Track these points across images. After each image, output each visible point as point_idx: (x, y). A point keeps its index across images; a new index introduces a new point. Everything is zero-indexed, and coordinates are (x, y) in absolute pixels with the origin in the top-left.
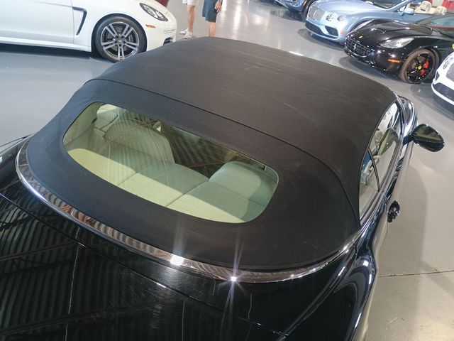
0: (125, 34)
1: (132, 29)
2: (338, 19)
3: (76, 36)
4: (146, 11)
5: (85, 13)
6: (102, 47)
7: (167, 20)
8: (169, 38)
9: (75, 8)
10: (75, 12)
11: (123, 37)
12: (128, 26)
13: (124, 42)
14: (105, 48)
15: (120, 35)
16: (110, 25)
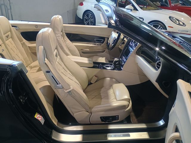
1: (161, 27)
9: (140, 18)
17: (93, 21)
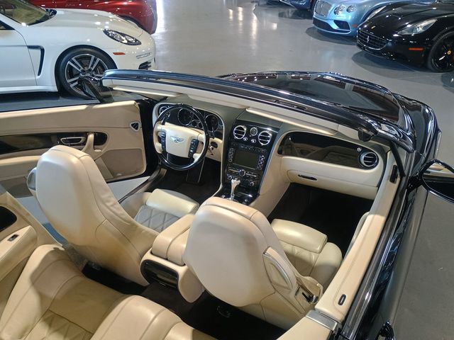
0: (92, 66)
1: (98, 60)
2: (348, 10)
3: (38, 77)
4: (112, 37)
5: (43, 51)
6: (68, 84)
7: (140, 43)
8: (147, 63)
9: (30, 47)
10: (31, 50)
11: (90, 70)
12: (93, 57)
13: (93, 76)
14: (72, 86)
15: (86, 69)
16: (73, 59)
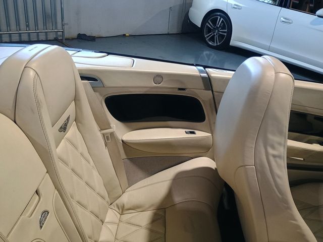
17: (226, 34)
